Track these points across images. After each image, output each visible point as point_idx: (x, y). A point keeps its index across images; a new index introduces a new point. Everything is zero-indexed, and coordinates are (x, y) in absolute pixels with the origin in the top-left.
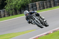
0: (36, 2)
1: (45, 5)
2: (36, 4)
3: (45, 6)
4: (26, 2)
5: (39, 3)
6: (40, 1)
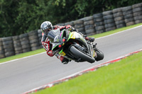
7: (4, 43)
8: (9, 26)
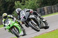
0: (44, 6)
1: (53, 9)
2: (44, 9)
3: (53, 11)
4: (34, 7)
5: (47, 8)
6: (48, 6)
7: (48, 9)
8: (50, 1)
